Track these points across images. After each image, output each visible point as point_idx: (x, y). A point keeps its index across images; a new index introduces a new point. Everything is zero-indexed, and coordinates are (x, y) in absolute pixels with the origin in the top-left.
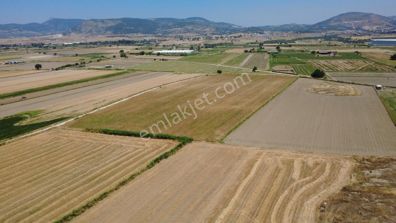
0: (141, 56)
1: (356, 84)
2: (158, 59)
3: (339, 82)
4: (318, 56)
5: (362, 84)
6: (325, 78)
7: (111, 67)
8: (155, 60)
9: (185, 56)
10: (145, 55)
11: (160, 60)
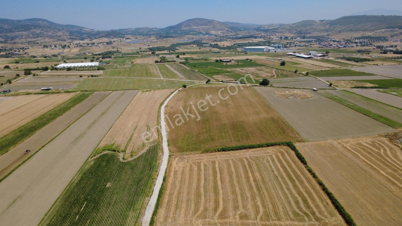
0: (45, 72)
1: (297, 88)
2: (85, 75)
3: (284, 87)
4: (226, 64)
5: (301, 88)
6: (271, 85)
7: (50, 89)
8: (81, 76)
9: (103, 70)
10: (49, 71)
11: (88, 77)
